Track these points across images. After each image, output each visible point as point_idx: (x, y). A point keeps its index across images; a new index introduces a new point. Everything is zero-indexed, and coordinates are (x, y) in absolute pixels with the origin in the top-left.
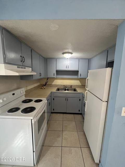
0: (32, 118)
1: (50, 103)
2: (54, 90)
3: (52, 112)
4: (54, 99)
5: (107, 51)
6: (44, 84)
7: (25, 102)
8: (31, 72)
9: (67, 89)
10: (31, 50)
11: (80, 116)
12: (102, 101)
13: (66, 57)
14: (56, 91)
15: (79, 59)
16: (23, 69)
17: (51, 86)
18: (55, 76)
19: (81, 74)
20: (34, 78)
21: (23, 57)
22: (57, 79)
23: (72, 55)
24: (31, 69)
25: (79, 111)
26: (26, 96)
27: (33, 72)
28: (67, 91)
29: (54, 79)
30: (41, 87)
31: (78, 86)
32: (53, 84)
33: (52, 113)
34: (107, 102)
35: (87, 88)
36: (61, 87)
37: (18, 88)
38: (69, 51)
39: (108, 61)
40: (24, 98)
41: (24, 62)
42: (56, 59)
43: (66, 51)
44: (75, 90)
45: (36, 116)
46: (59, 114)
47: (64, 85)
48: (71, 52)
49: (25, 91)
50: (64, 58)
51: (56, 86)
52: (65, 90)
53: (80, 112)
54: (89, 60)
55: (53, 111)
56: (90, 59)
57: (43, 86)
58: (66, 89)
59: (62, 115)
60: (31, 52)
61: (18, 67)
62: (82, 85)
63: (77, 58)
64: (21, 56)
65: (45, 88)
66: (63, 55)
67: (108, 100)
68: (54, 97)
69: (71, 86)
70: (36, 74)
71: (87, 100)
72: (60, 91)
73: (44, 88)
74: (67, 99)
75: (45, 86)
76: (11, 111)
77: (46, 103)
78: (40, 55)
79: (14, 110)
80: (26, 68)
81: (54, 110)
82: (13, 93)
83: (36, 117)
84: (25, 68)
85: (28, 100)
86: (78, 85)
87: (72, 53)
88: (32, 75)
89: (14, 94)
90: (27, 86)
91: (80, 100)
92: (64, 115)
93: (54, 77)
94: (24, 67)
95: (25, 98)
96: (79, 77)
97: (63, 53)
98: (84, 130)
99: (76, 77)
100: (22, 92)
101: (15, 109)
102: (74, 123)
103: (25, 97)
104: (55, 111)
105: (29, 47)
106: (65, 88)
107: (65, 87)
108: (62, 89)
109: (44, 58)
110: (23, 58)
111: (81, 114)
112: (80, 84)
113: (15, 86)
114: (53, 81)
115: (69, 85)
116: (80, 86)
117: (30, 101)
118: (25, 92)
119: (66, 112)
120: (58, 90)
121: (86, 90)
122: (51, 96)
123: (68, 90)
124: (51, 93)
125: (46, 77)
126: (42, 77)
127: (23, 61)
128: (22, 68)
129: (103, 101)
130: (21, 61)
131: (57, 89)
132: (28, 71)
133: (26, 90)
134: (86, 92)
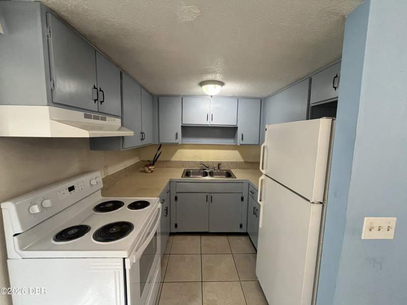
0: (125, 254)
1: (167, 210)
2: (178, 175)
3: (172, 232)
4: (176, 198)
5: (308, 80)
6: (152, 159)
7: (102, 208)
8: (119, 129)
9: (210, 172)
10: (121, 72)
11: (243, 238)
12: (309, 201)
13: (207, 93)
14: (182, 177)
15: (238, 98)
16: (99, 122)
17: (168, 164)
18: (180, 140)
19: (242, 135)
20: (128, 145)
21: (101, 90)
22: (182, 146)
23: (224, 87)
24: (119, 121)
25: (241, 226)
26: (104, 191)
27: (124, 128)
28: (208, 178)
29: (176, 146)
30: (142, 169)
31: (237, 165)
32: (174, 159)
33: (171, 234)
34: (322, 205)
35: (262, 169)
36: (194, 167)
37: (84, 172)
38: (216, 79)
39: (311, 102)
40: (99, 199)
41: (101, 102)
42: (182, 98)
43: (210, 77)
44: (229, 175)
45: (136, 247)
46: (189, 238)
47: (201, 162)
48: (220, 80)
49: (103, 179)
50: (204, 96)
51: (181, 164)
52: (206, 174)
53: (243, 230)
54: (262, 102)
55: (174, 230)
56: (265, 98)
57: (148, 166)
58: (206, 172)
59: (197, 238)
60: (121, 78)
61: (86, 116)
62: (246, 162)
63: (233, 97)
64: (95, 88)
65: (152, 172)
66: (200, 87)
67: (324, 199)
68: (177, 193)
69: (219, 165)
70: (133, 135)
71: (263, 199)
72: (192, 178)
73: (149, 169)
74: (209, 199)
75: (153, 165)
76: (66, 235)
77: (159, 209)
78: (142, 87)
79: (72, 232)
80: (108, 118)
81: (176, 226)
82: (70, 184)
83: (137, 251)
84: (104, 119)
85: (111, 204)
86: (234, 161)
87: (222, 84)
88: (123, 137)
89: (71, 189)
90: (106, 167)
91: (242, 199)
92: (204, 238)
93: (177, 141)
94: (103, 115)
95: (101, 197)
96: (239, 142)
97: (202, 84)
98: (257, 278)
99: (230, 142)
100: (94, 182)
101: (76, 230)
102: (229, 258)
103: (103, 195)
104: (179, 230)
105: (116, 64)
106: (205, 170)
107: (204, 168)
108: (196, 173)
109: (151, 94)
110: (100, 93)
111: (246, 234)
112: (242, 160)
113: (75, 167)
114: (173, 154)
115: (213, 162)
116: (241, 163)
117: (117, 205)
118: (101, 180)
119: (207, 231)
120: (187, 174)
121: (262, 174)
122: (169, 191)
123: (211, 174)
124: (170, 182)
125: (157, 143)
126: (145, 142)
127: (101, 99)
128: (96, 118)
129: (313, 203)
130: (95, 100)
131: (185, 173)
132: (110, 128)
133: (104, 177)
134: (260, 179)
